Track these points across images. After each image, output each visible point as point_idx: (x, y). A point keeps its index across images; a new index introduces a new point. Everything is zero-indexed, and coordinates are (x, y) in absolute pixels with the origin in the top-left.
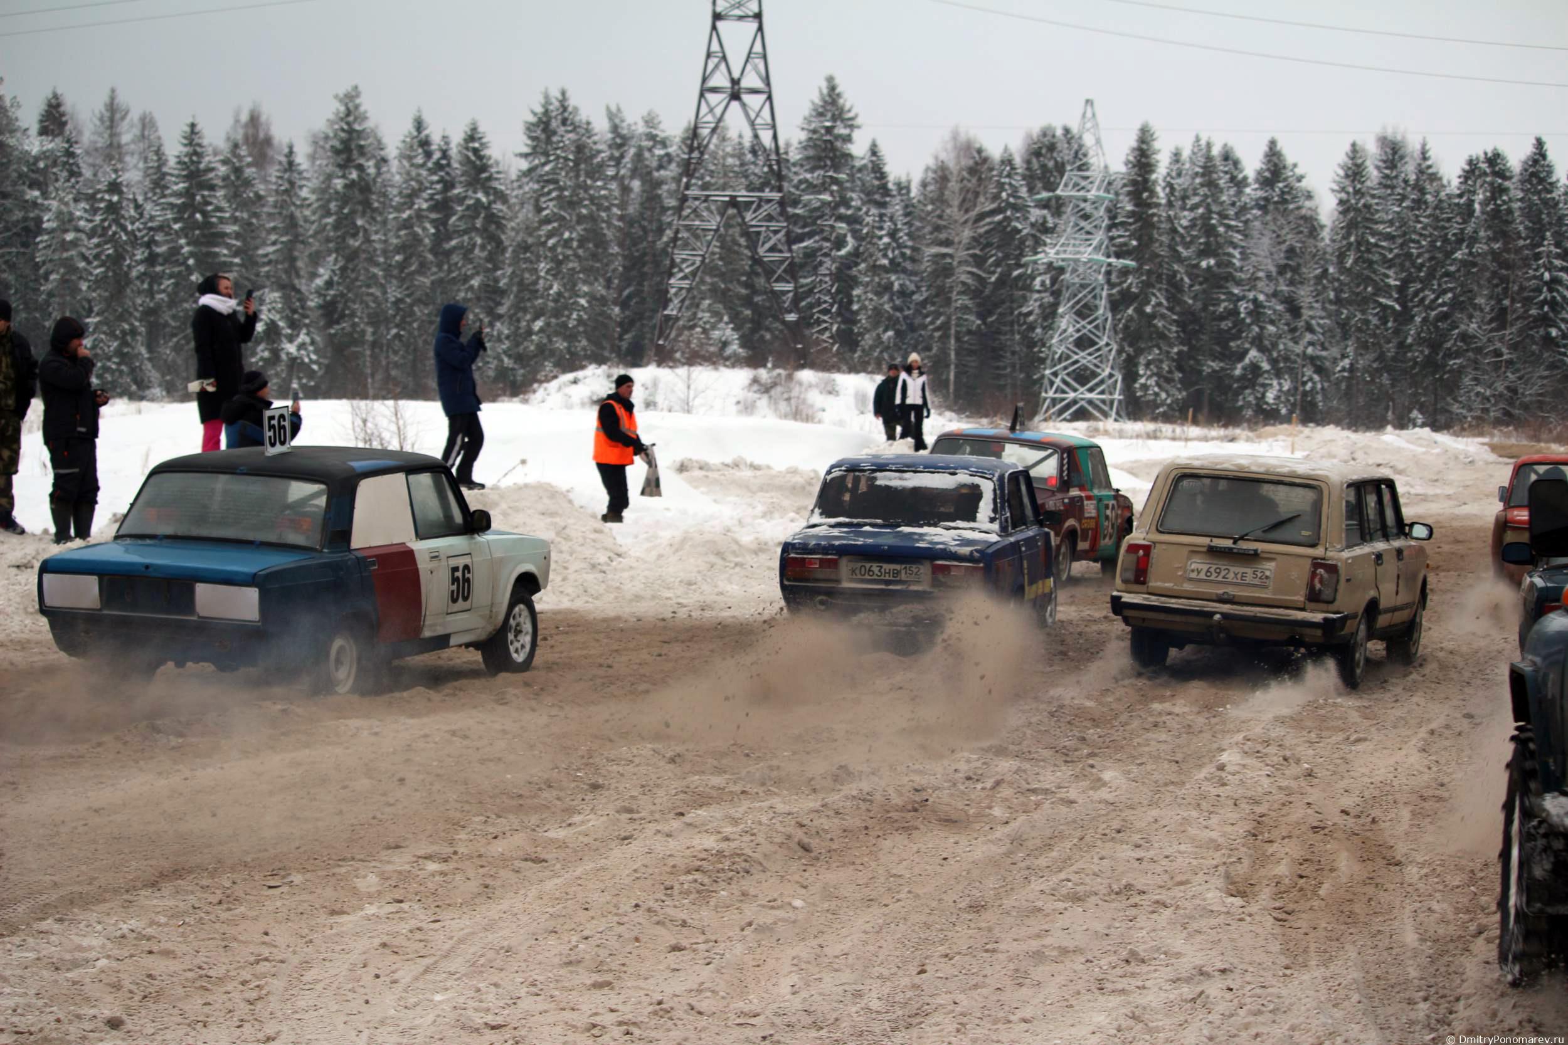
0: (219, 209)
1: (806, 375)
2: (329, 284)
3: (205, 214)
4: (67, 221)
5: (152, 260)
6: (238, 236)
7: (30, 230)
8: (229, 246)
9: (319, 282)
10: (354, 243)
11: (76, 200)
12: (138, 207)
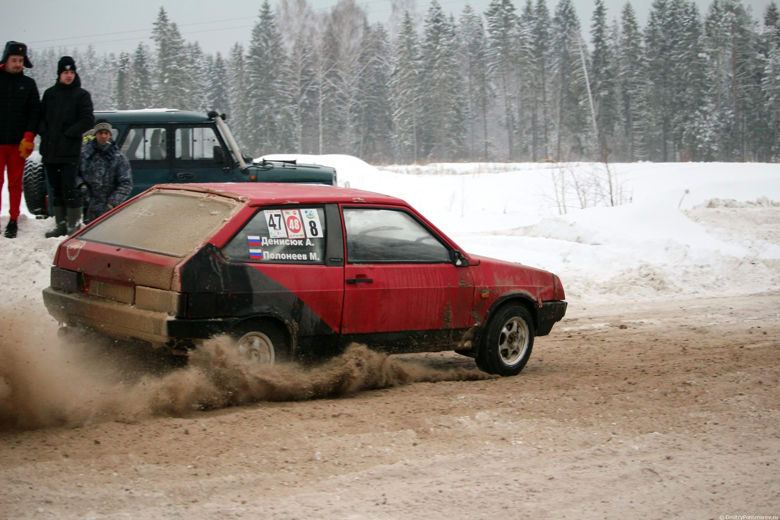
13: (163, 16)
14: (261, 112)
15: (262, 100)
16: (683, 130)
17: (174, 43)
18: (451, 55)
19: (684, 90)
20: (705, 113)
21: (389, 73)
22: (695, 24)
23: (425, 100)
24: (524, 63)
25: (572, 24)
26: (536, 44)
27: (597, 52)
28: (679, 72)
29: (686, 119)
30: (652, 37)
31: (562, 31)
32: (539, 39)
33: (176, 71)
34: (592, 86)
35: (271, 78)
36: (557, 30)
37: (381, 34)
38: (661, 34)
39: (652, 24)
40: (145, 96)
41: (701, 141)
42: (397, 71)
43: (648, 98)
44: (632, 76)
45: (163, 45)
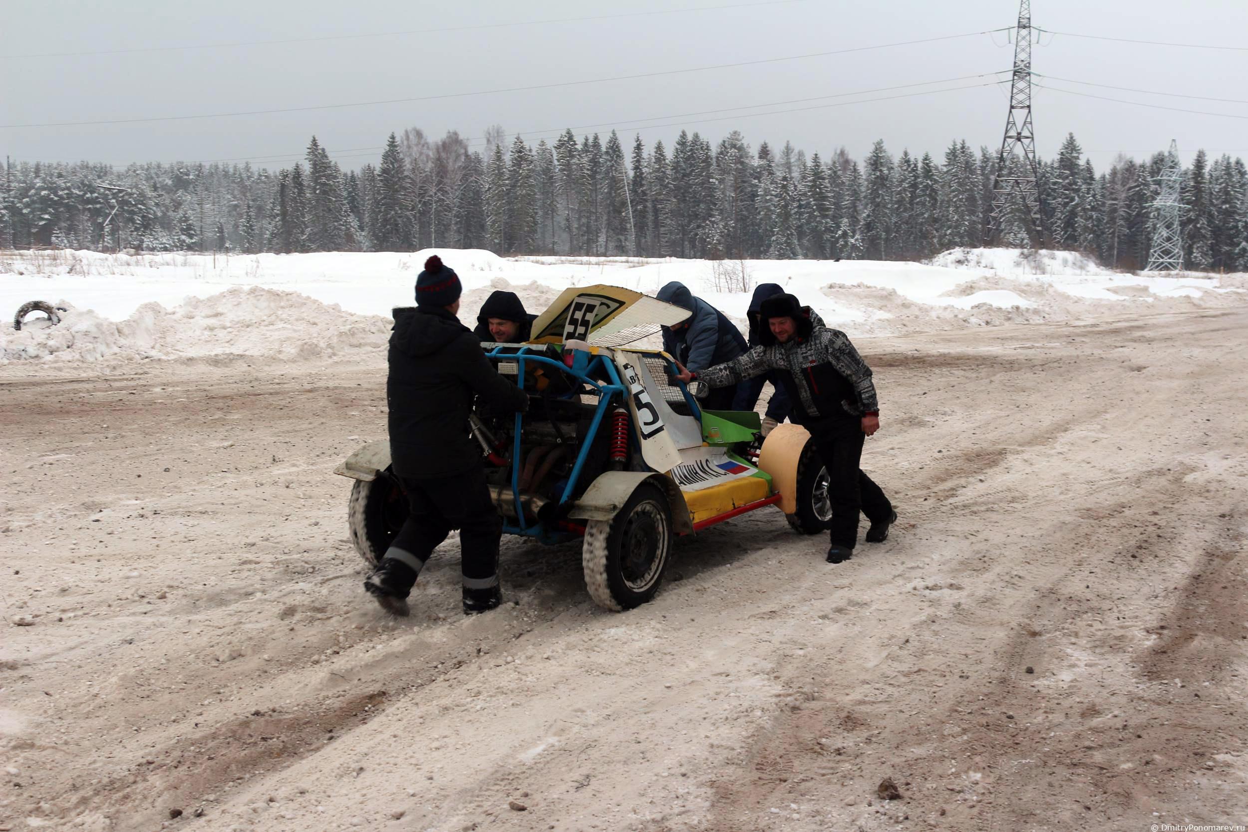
0: (826, 187)
1: (1043, 252)
2: (868, 216)
3: (820, 189)
4: (767, 192)
5: (800, 207)
6: (833, 197)
7: (754, 195)
8: (829, 201)
9: (864, 215)
10: (878, 200)
11: (771, 183)
12: (795, 186)
13: (314, 142)
14: (389, 216)
15: (390, 207)
16: (697, 234)
17: (323, 163)
18: (530, 177)
19: (698, 205)
20: (713, 222)
21: (483, 190)
22: (708, 157)
23: (509, 210)
24: (583, 184)
25: (618, 156)
26: (591, 170)
27: (636, 177)
28: (695, 192)
29: (699, 227)
30: (676, 166)
31: (610, 161)
32: (594, 166)
33: (325, 184)
34: (631, 202)
35: (397, 191)
36: (607, 160)
37: (479, 161)
38: (682, 164)
39: (676, 157)
40: (301, 202)
41: (709, 243)
42: (489, 189)
43: (672, 211)
44: (660, 194)
45: (315, 165)
